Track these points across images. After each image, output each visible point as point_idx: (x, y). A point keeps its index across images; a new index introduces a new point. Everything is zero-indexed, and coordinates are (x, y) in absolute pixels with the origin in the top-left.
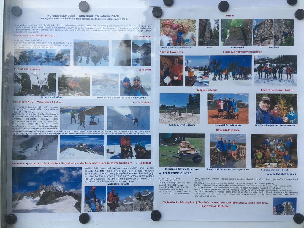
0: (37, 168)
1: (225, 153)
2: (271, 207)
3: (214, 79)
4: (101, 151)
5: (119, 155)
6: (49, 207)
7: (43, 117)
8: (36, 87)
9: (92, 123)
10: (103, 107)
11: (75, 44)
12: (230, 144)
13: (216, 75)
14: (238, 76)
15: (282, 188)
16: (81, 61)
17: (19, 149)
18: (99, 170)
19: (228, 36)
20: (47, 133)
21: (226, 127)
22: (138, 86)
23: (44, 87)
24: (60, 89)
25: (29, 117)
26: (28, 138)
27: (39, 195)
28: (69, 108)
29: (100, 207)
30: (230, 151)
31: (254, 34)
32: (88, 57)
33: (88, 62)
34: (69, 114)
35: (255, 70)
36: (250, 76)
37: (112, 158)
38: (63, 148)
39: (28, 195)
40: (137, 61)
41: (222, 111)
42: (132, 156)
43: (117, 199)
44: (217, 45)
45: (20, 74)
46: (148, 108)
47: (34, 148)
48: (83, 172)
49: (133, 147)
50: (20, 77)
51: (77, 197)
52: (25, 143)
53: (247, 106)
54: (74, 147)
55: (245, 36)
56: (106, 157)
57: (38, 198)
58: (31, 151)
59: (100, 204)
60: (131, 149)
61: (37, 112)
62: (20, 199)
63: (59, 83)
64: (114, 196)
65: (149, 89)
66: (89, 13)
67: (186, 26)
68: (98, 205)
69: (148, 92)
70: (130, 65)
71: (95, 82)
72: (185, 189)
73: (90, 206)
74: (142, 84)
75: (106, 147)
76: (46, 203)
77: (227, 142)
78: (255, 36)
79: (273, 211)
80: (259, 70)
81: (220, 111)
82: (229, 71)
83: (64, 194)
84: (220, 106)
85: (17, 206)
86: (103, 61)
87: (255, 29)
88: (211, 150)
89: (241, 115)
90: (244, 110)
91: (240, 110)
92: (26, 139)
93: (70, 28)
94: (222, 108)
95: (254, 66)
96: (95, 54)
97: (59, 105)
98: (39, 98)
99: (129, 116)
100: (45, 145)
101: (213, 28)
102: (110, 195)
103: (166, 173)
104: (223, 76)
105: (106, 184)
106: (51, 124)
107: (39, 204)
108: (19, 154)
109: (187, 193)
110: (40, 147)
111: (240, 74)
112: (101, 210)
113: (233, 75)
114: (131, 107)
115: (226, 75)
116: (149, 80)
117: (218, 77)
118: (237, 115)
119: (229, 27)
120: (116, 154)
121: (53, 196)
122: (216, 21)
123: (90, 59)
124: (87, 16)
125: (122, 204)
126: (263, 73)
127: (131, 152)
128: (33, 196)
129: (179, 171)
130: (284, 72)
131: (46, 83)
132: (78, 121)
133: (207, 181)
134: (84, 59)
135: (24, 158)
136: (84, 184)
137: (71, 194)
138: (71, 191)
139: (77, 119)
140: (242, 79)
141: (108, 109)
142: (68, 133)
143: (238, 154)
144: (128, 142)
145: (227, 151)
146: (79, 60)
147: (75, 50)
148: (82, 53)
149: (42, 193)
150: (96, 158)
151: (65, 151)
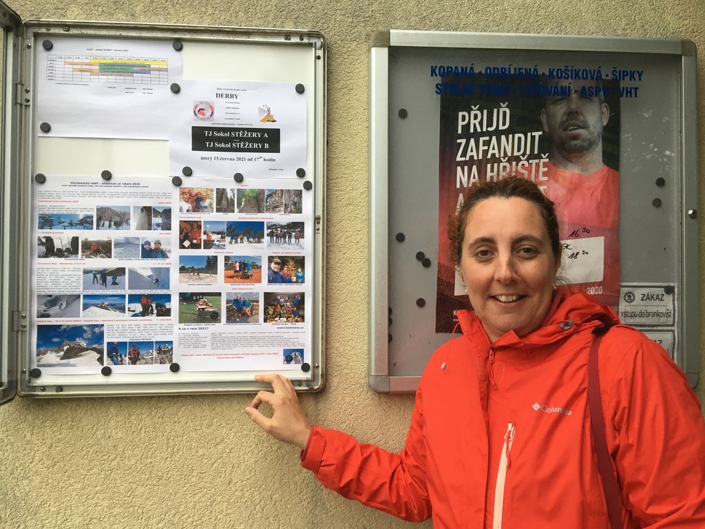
0: (61, 325)
1: (240, 310)
2: (281, 357)
3: (231, 243)
4: (122, 309)
5: (140, 313)
6: (72, 361)
7: (66, 277)
8: (59, 250)
9: (114, 283)
10: (125, 268)
11: (98, 210)
12: (244, 302)
13: (232, 239)
14: (252, 240)
15: (291, 340)
16: (103, 226)
17: (43, 308)
18: (120, 326)
19: (243, 203)
20: (70, 293)
21: (241, 286)
22: (159, 248)
23: (68, 250)
24: (83, 252)
25: (53, 278)
26: (52, 298)
27: (63, 350)
28: (92, 269)
29: (121, 361)
30: (244, 308)
31: (267, 202)
32: (110, 222)
33: (110, 226)
34: (91, 275)
35: (268, 235)
36: (262, 240)
37: (133, 316)
38: (86, 307)
39: (52, 351)
40: (158, 225)
41: (238, 271)
42: (152, 313)
43: (138, 354)
44: (233, 212)
45: (44, 237)
46: (168, 269)
47: (58, 307)
48: (105, 329)
49: (154, 305)
50: (44, 240)
51: (100, 352)
52: (49, 301)
53: (260, 267)
54: (96, 305)
55: (259, 204)
56: (127, 314)
57: (62, 353)
58: (55, 309)
59: (121, 358)
60: (152, 307)
61: (60, 273)
62: (44, 354)
63: (82, 246)
64: (135, 350)
65: (170, 251)
66: (112, 181)
67: (205, 194)
68: (120, 359)
69: (168, 254)
70: (151, 229)
71: (118, 245)
72: (203, 343)
73: (112, 360)
74: (163, 247)
75: (127, 306)
76: (69, 358)
77: (242, 299)
78: (268, 204)
79: (282, 361)
80: (271, 235)
81: (236, 271)
82: (244, 235)
83: (87, 350)
84: (236, 267)
85: (42, 360)
86: (125, 225)
87: (267, 198)
88: (227, 307)
89: (254, 276)
90: (257, 270)
91: (254, 270)
92: (49, 298)
93: (93, 194)
94: (238, 269)
95: (266, 231)
96: (117, 219)
97: (82, 267)
98: (62, 260)
99: (149, 277)
100: (68, 304)
101: (229, 197)
102: (131, 350)
103: (185, 329)
104: (239, 240)
105: (127, 340)
106: (74, 284)
107: (62, 358)
108: (43, 312)
109: (205, 346)
110: (64, 306)
111: (254, 238)
112: (122, 364)
113: (248, 239)
114: (152, 269)
115: (242, 239)
116: (169, 243)
117: (234, 241)
118: (251, 275)
119: (244, 196)
120: (137, 312)
121: (77, 351)
122: (232, 190)
123: (112, 223)
124: (110, 184)
125: (143, 357)
126: (275, 238)
127: (152, 310)
128: (57, 352)
129: (197, 327)
130: (293, 236)
131: (69, 246)
132: (100, 282)
133: (223, 335)
134: (107, 223)
135: (48, 316)
136: (106, 340)
137: (94, 349)
138: (94, 346)
139: (99, 280)
140: (255, 242)
141: (130, 270)
142: (90, 292)
143: (252, 311)
144: (149, 300)
145: (242, 308)
146: (101, 224)
147: (97, 214)
148: (104, 218)
149: (65, 348)
150: (118, 316)
151: (88, 310)
